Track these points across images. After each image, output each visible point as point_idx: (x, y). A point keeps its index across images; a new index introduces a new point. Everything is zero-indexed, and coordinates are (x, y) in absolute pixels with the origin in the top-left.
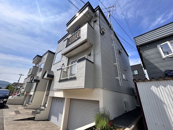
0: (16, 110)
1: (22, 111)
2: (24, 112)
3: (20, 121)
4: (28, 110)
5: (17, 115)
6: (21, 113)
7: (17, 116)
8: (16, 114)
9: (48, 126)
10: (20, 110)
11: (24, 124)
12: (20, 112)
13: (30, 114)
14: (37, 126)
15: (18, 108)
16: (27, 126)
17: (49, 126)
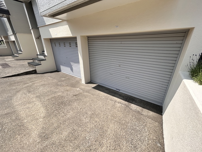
0: (2, 63)
1: (12, 63)
2: (17, 65)
3: (13, 77)
4: (21, 61)
5: (6, 69)
6: (11, 66)
7: (5, 71)
8: (3, 67)
9: (61, 79)
10: (9, 62)
11: (22, 82)
12: (9, 64)
13: (26, 66)
14: (45, 81)
15: (6, 59)
16: (27, 83)
17: (63, 79)
